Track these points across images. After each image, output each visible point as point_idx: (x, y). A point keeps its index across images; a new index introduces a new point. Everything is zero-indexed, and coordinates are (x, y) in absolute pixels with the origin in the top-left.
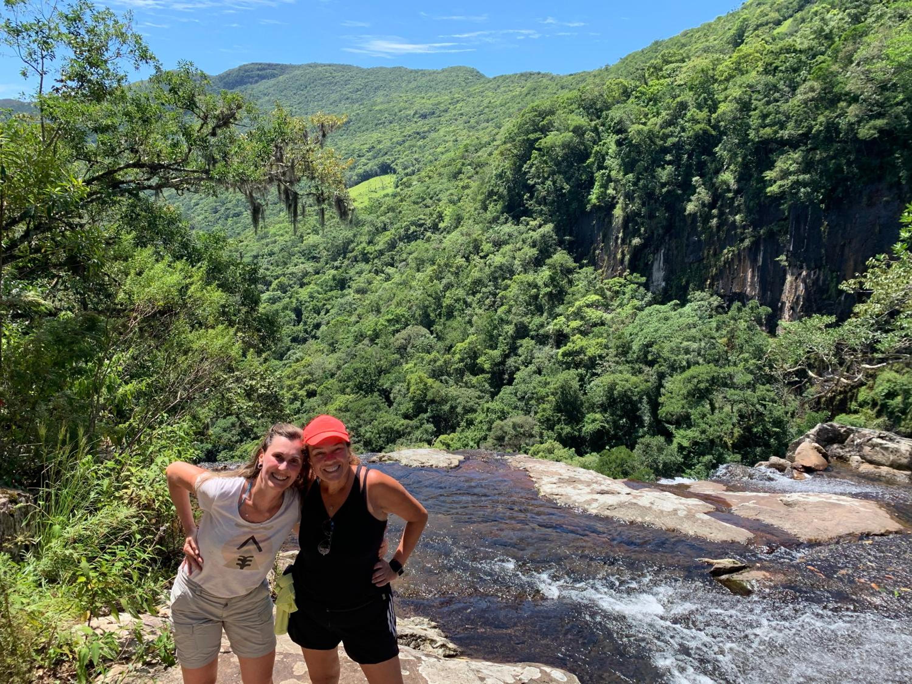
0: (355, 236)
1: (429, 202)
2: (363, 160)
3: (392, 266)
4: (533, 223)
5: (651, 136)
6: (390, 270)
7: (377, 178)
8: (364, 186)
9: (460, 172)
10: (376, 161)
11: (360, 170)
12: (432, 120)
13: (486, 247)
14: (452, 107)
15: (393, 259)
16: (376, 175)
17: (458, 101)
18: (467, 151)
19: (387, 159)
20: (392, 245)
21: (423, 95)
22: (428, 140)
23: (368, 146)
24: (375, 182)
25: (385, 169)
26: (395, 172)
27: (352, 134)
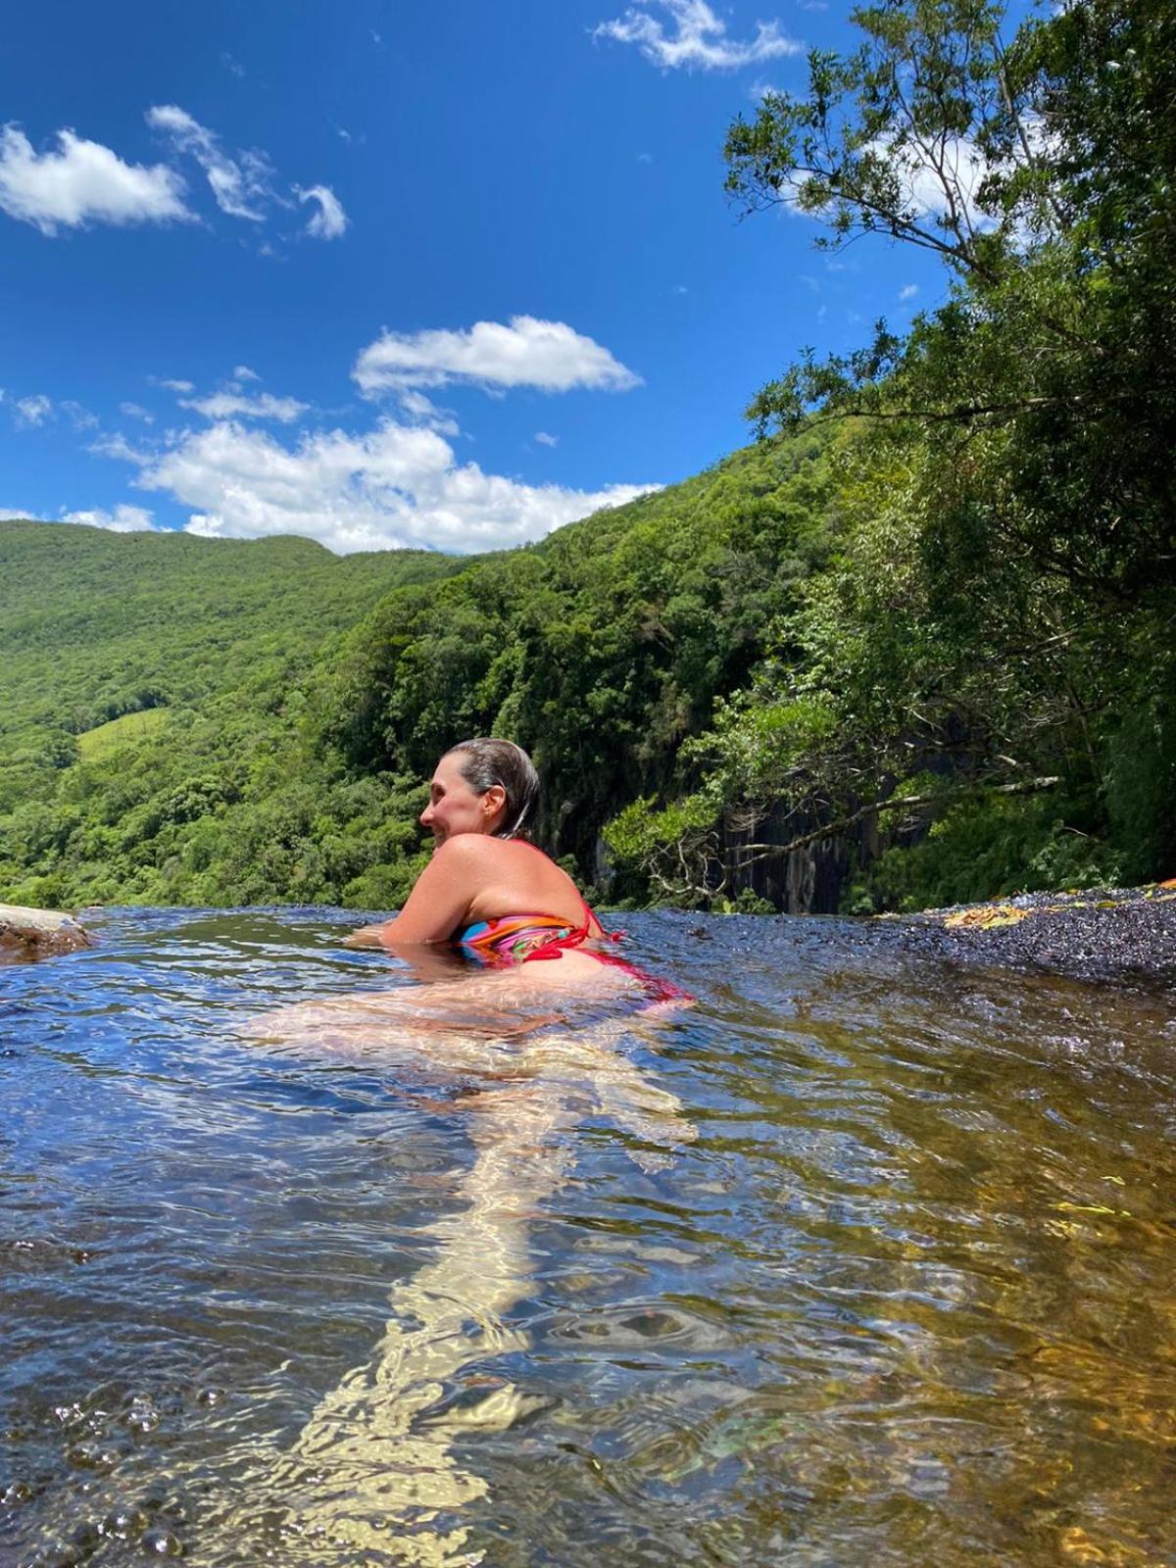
0: (84, 814)
1: (223, 750)
2: (111, 684)
3: (152, 864)
4: (399, 781)
5: (582, 640)
6: (149, 872)
7: (135, 716)
8: (109, 730)
9: (281, 702)
10: (132, 687)
11: (103, 700)
12: (239, 621)
13: (322, 822)
14: (274, 600)
15: (153, 852)
16: (134, 710)
17: (284, 592)
18: (293, 668)
19: (154, 685)
20: (151, 829)
21: (223, 579)
22: (231, 652)
23: (120, 661)
24: (130, 723)
25: (149, 702)
26: (167, 704)
27: (91, 641)
